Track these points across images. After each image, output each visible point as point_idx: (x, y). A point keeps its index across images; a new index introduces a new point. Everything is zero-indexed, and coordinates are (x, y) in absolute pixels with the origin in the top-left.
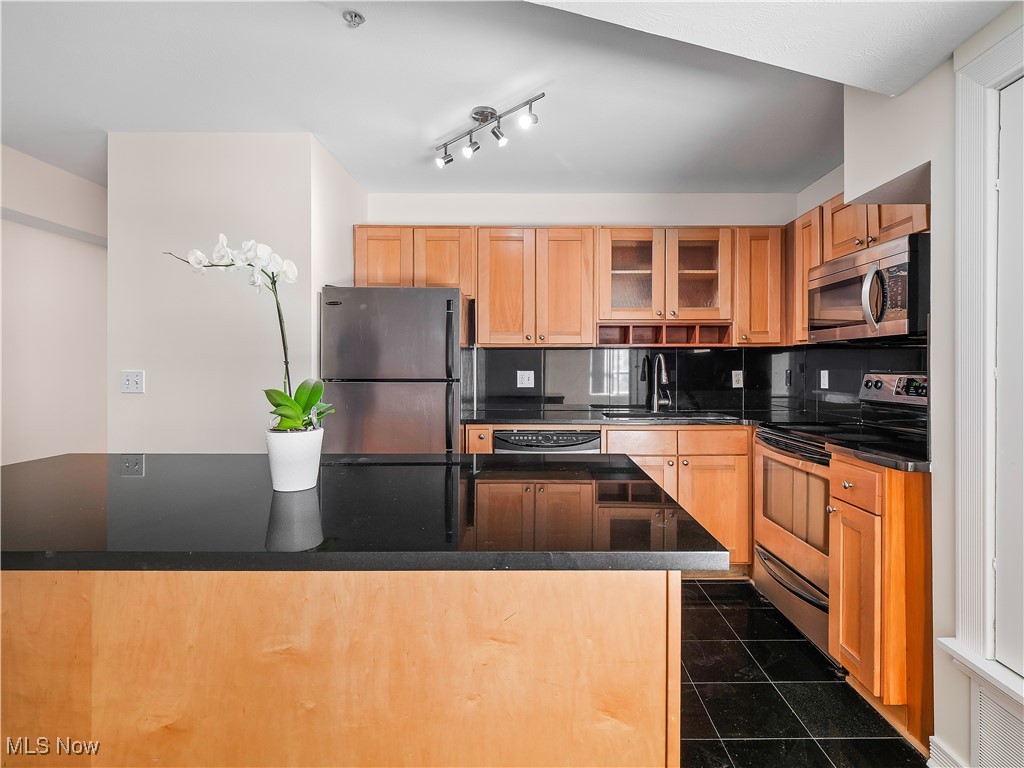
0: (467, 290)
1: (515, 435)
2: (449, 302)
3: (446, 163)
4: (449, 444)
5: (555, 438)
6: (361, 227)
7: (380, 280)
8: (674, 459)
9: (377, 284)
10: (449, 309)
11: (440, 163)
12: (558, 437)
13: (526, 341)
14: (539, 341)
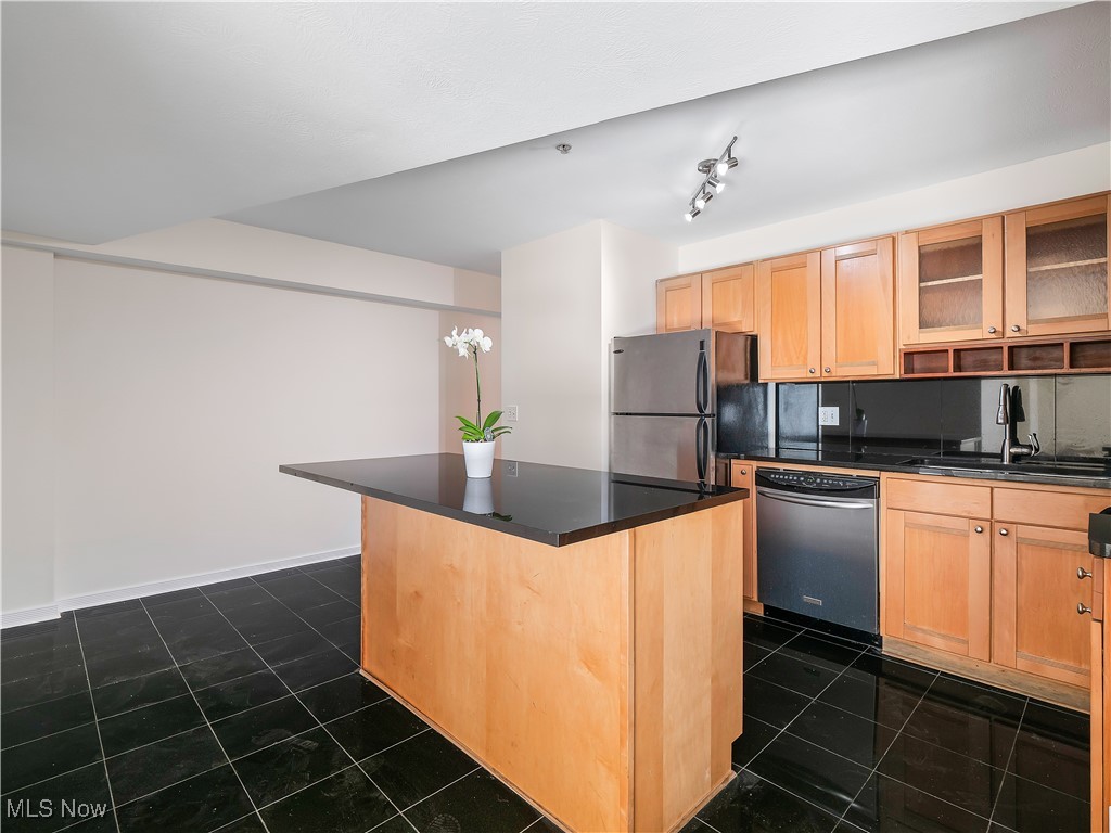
0: (746, 328)
1: (780, 474)
2: (702, 343)
3: (694, 216)
4: (701, 476)
5: (818, 480)
6: (662, 280)
7: (676, 326)
8: (987, 525)
9: (673, 329)
10: (702, 348)
11: (689, 217)
12: (822, 480)
13: (810, 375)
14: (825, 374)
